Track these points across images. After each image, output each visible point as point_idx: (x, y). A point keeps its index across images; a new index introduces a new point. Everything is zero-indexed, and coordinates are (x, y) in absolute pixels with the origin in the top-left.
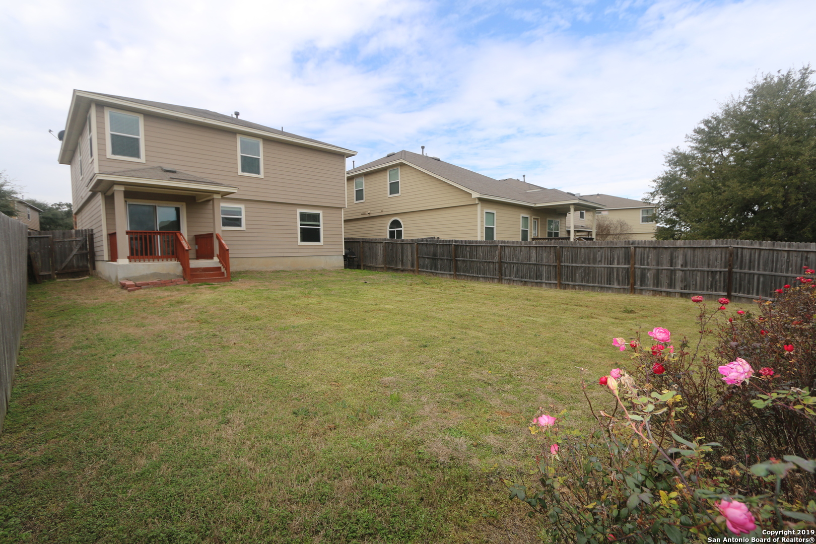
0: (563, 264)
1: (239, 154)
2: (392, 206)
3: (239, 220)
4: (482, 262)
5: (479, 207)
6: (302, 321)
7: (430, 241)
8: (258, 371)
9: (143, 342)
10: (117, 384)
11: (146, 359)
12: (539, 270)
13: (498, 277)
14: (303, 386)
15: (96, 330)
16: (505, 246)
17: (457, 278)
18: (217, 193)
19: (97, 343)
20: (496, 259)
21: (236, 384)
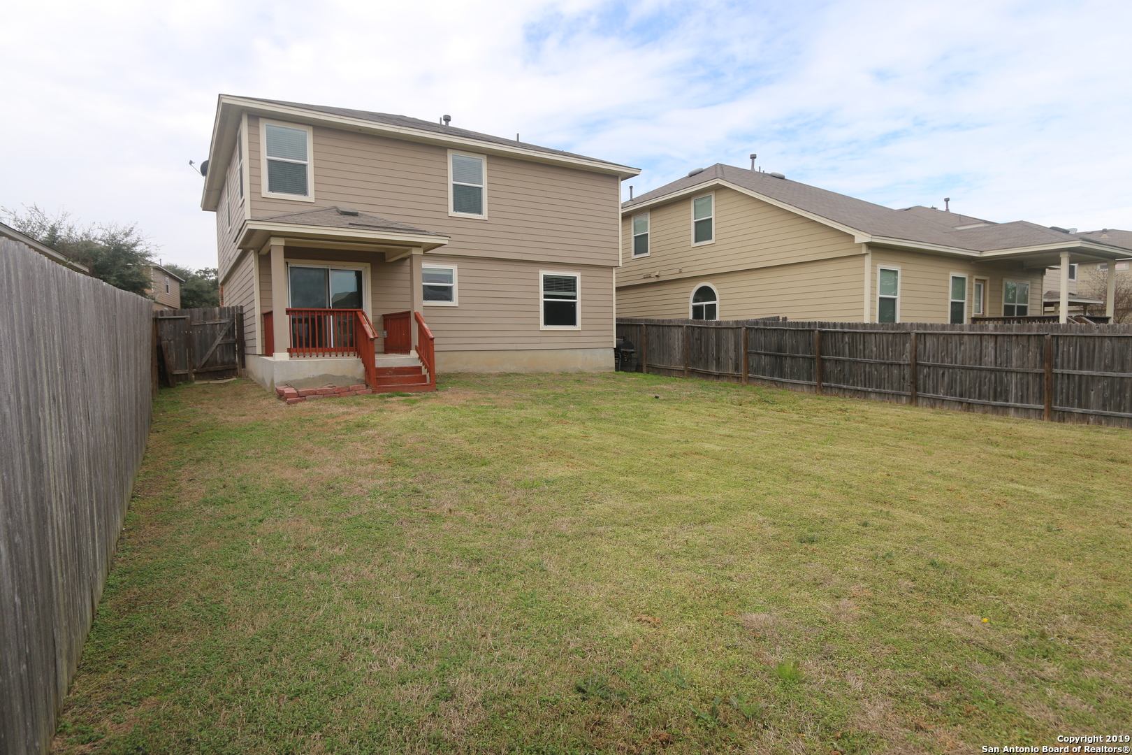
0: (1058, 371)
1: (451, 182)
2: (698, 263)
3: (449, 289)
4: (875, 363)
5: (868, 260)
6: (559, 471)
7: (772, 325)
8: (496, 575)
9: (306, 498)
10: (261, 582)
11: (309, 532)
12: (1001, 382)
13: (909, 393)
14: (586, 620)
15: (239, 470)
16: (925, 334)
17: (822, 393)
18: (418, 245)
19: (239, 496)
20: (907, 358)
21: (461, 602)
